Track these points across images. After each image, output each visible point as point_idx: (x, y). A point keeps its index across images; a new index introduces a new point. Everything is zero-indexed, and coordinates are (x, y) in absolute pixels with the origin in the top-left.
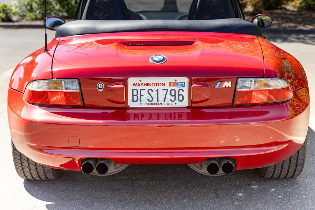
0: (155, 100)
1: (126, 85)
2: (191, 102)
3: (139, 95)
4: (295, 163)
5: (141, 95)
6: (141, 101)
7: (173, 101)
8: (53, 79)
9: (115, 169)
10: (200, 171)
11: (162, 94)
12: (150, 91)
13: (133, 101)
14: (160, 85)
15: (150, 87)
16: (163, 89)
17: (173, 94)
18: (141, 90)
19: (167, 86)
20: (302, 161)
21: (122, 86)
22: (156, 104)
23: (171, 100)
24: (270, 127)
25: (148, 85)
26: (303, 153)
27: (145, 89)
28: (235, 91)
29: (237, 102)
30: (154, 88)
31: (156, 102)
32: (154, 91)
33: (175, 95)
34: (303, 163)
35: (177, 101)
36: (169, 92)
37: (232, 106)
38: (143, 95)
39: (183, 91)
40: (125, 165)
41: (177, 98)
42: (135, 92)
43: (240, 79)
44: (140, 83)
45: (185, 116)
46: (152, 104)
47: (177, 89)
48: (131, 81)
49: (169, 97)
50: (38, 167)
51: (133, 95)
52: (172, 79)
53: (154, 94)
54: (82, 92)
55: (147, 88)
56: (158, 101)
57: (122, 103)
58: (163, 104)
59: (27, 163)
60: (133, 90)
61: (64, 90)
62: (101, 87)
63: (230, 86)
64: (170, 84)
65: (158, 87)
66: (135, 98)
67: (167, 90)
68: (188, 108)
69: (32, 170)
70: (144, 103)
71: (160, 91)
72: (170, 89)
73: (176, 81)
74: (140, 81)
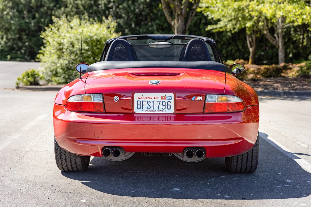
0: (152, 108)
1: (133, 98)
2: (176, 109)
3: (141, 105)
4: (251, 158)
6: (142, 109)
7: (164, 109)
8: (85, 94)
9: (125, 156)
10: (183, 159)
11: (156, 104)
12: (149, 102)
13: (138, 109)
14: (155, 98)
16: (157, 101)
17: (164, 104)
18: (143, 101)
19: (160, 99)
20: (255, 157)
21: (130, 98)
22: (153, 111)
23: (162, 108)
24: (230, 130)
25: (147, 98)
26: (256, 152)
27: (145, 101)
28: (205, 103)
29: (206, 111)
30: (151, 100)
31: (153, 110)
32: (152, 102)
34: (257, 159)
35: (166, 109)
36: (161, 103)
37: (203, 113)
38: (144, 105)
39: (170, 102)
40: (133, 153)
41: (166, 107)
42: (139, 102)
43: (208, 96)
44: (142, 96)
45: (172, 119)
46: (150, 111)
47: (166, 101)
48: (137, 95)
49: (161, 106)
52: (163, 95)
53: (151, 104)
54: (104, 103)
55: (147, 100)
56: (154, 109)
57: (131, 110)
58: (157, 111)
59: (64, 156)
61: (92, 101)
62: (117, 99)
64: (162, 98)
65: (154, 100)
66: (139, 106)
67: (160, 101)
68: (173, 114)
69: (67, 162)
70: (145, 110)
71: (155, 102)
72: (162, 101)
73: (166, 95)
74: (143, 95)
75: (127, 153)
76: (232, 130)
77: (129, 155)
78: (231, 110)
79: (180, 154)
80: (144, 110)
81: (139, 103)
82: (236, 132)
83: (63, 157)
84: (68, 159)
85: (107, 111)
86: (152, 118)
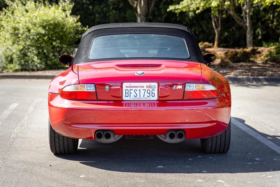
0: (138, 96)
1: (122, 87)
2: (159, 97)
4: (224, 140)
5: (130, 93)
6: (130, 97)
8: (79, 84)
9: (114, 139)
10: (165, 140)
11: (142, 92)
12: (135, 91)
13: (126, 96)
14: (141, 87)
15: (135, 88)
16: (143, 90)
17: (149, 92)
18: (130, 90)
19: (145, 88)
20: (228, 139)
21: (119, 87)
23: (147, 96)
24: (206, 114)
25: (134, 87)
26: (229, 134)
27: (132, 90)
28: (184, 91)
29: (185, 98)
30: (138, 89)
31: (139, 97)
32: (138, 91)
33: (150, 93)
34: (229, 141)
35: (151, 97)
37: (183, 100)
39: (154, 91)
40: (121, 135)
41: (151, 95)
43: (187, 84)
45: (156, 105)
46: (136, 98)
47: (151, 90)
48: (125, 85)
49: (146, 94)
50: (65, 142)
51: (126, 93)
52: (148, 84)
54: (96, 92)
56: (140, 97)
57: (120, 97)
58: (143, 98)
59: (58, 140)
60: (126, 90)
61: (86, 90)
62: (108, 88)
63: (181, 88)
64: (147, 86)
65: (140, 88)
67: (145, 90)
68: (157, 100)
69: (60, 145)
70: (132, 98)
71: (141, 91)
72: (147, 89)
73: (150, 85)
74: (130, 85)
75: (117, 136)
76: (208, 115)
77: (118, 138)
78: (207, 97)
79: (163, 136)
81: (127, 92)
82: (211, 116)
84: (61, 142)
85: (99, 98)
86: (138, 105)
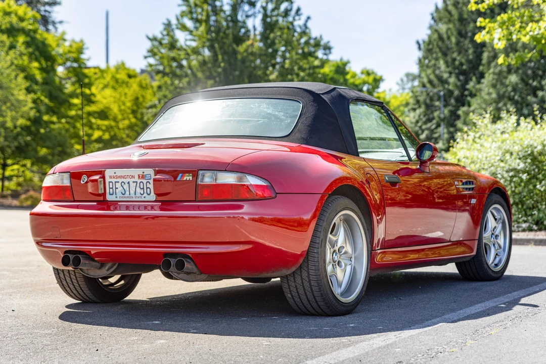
0: (128, 193)
1: (103, 177)
2: (157, 195)
3: (114, 188)
6: (116, 194)
7: (142, 194)
8: (53, 173)
11: (133, 185)
12: (123, 184)
13: (110, 194)
14: (131, 177)
15: (123, 180)
16: (133, 182)
17: (142, 187)
18: (115, 182)
19: (136, 179)
23: (140, 193)
25: (121, 177)
27: (118, 182)
28: (196, 185)
29: (199, 198)
30: (126, 181)
31: (129, 196)
32: (126, 184)
35: (145, 195)
36: (138, 184)
37: (195, 200)
38: (117, 188)
39: (150, 183)
41: (145, 191)
42: (111, 184)
43: (200, 172)
44: (115, 175)
46: (125, 197)
47: (145, 182)
48: (109, 173)
49: (138, 190)
52: (140, 171)
53: (126, 187)
54: (71, 186)
55: (120, 180)
56: (130, 194)
58: (134, 197)
60: (109, 182)
61: (60, 184)
62: (85, 180)
63: (191, 179)
64: (139, 176)
65: (129, 180)
67: (137, 182)
68: (154, 201)
71: (131, 183)
72: (139, 181)
73: (143, 173)
74: (115, 173)
80: (118, 196)
81: (111, 187)
83: (62, 275)
84: (68, 279)
86: (131, 208)
